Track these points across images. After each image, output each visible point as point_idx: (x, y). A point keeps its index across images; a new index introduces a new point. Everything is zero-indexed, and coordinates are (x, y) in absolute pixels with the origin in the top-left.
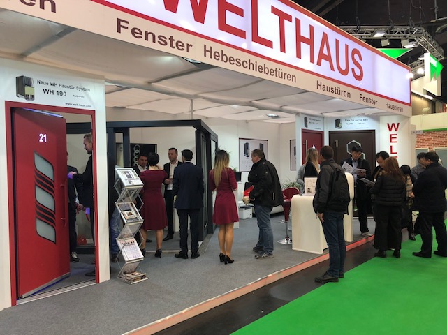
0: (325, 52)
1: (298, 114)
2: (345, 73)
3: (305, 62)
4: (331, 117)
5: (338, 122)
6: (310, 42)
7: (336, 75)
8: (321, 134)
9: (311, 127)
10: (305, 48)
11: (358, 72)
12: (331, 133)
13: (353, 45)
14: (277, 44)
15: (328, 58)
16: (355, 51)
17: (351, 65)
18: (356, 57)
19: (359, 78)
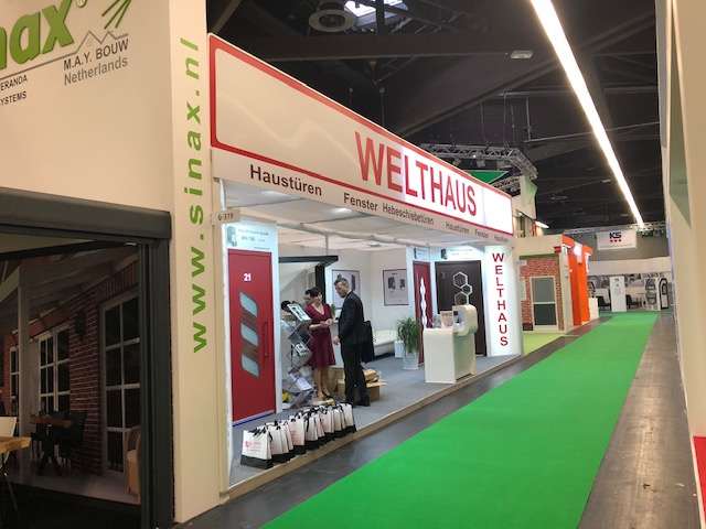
0: (450, 194)
1: (408, 245)
2: (463, 210)
3: (437, 207)
4: (437, 247)
5: (443, 252)
6: (439, 187)
7: (457, 214)
8: (427, 266)
9: (420, 259)
10: (437, 191)
11: (472, 209)
12: (437, 264)
13: (468, 183)
14: (420, 194)
15: (451, 198)
16: (470, 188)
17: (468, 202)
18: (471, 193)
19: (473, 213)
